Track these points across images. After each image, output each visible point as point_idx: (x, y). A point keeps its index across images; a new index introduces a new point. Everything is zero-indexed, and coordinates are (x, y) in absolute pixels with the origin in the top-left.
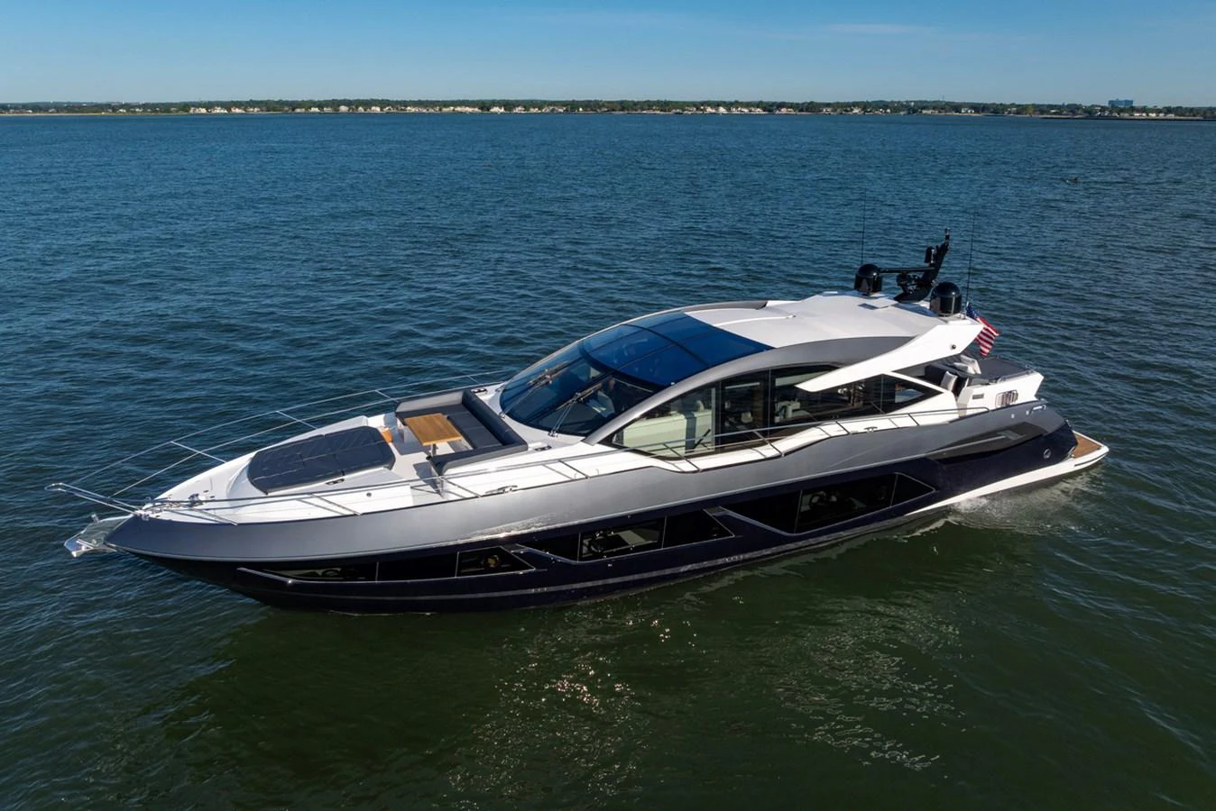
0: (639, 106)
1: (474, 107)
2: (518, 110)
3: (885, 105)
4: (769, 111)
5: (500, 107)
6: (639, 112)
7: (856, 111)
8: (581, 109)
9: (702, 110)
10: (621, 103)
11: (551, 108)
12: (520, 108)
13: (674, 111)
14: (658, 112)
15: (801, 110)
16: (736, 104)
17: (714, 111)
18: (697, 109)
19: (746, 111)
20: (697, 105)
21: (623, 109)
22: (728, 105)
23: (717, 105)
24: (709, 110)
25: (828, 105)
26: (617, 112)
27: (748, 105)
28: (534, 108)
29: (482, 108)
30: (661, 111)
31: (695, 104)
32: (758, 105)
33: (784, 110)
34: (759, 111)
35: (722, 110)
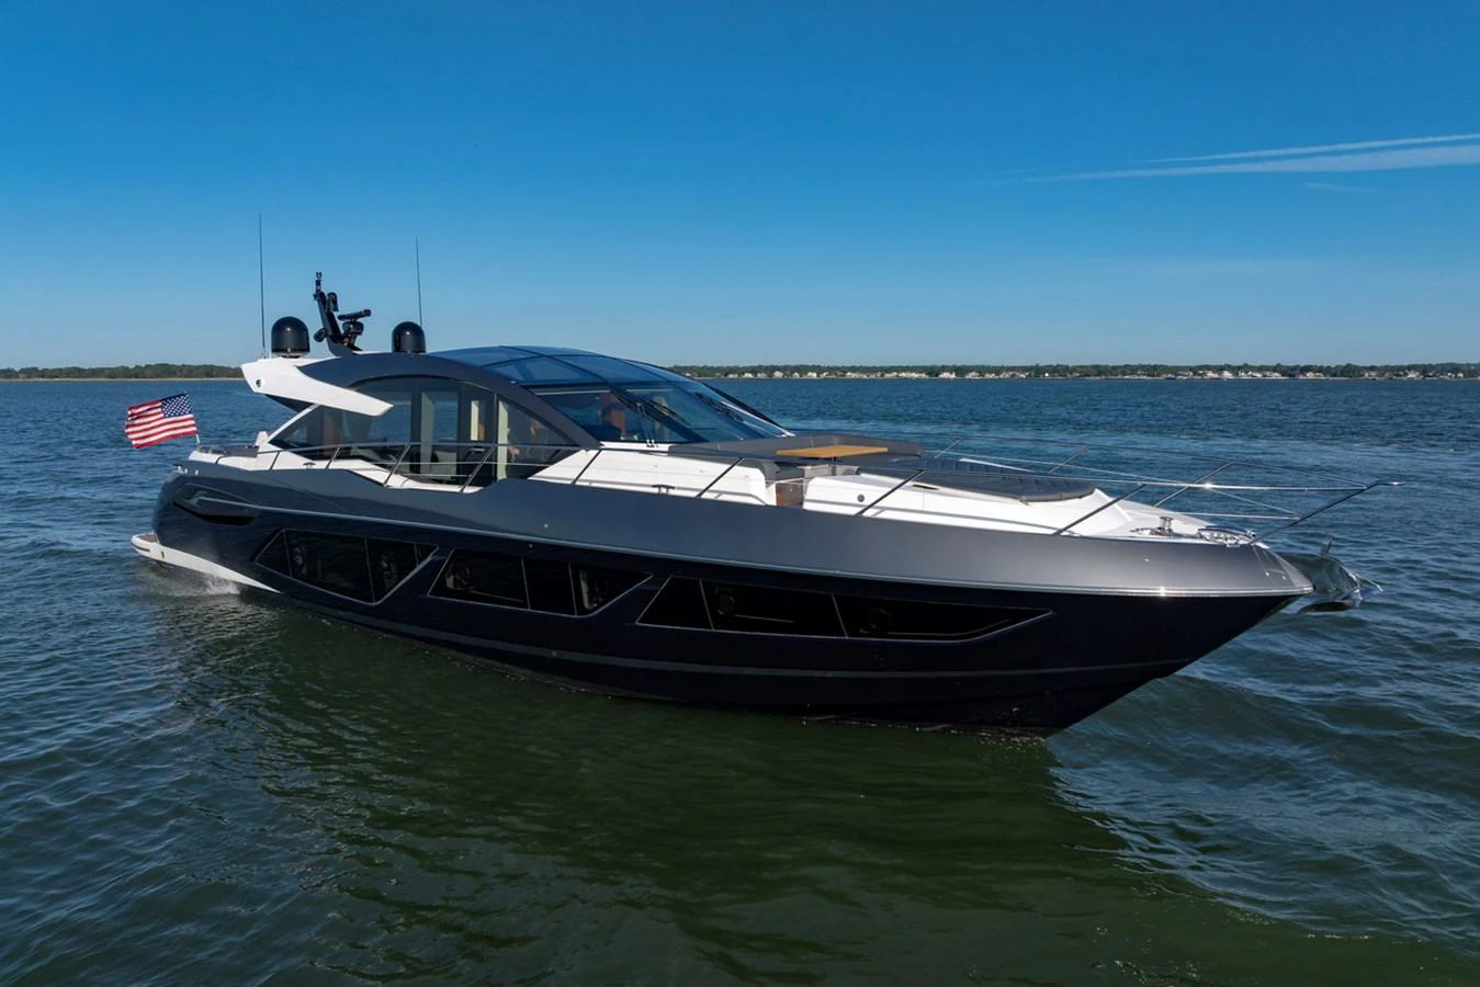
0: (1119, 371)
1: (921, 372)
2: (971, 375)
3: (1455, 368)
4: (1290, 376)
5: (951, 373)
6: (1120, 377)
7: (1412, 375)
8: (1047, 375)
9: (1200, 375)
10: (1097, 367)
11: (1011, 373)
12: (973, 374)
13: (1165, 376)
14: (1145, 377)
15: (1335, 375)
16: (1246, 368)
17: (1216, 376)
18: (1195, 373)
19: (1259, 375)
20: (1194, 370)
21: (1099, 374)
22: (1235, 370)
23: (1220, 369)
24: (1210, 374)
25: (1372, 368)
26: (1091, 378)
27: (1260, 369)
28: (990, 373)
29: (929, 374)
30: (1149, 375)
31: (1191, 369)
32: (1275, 369)
33: (1310, 375)
34: (1276, 376)
35: (1227, 375)
